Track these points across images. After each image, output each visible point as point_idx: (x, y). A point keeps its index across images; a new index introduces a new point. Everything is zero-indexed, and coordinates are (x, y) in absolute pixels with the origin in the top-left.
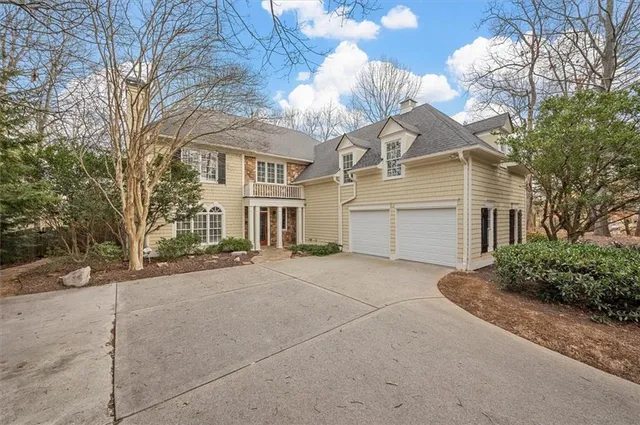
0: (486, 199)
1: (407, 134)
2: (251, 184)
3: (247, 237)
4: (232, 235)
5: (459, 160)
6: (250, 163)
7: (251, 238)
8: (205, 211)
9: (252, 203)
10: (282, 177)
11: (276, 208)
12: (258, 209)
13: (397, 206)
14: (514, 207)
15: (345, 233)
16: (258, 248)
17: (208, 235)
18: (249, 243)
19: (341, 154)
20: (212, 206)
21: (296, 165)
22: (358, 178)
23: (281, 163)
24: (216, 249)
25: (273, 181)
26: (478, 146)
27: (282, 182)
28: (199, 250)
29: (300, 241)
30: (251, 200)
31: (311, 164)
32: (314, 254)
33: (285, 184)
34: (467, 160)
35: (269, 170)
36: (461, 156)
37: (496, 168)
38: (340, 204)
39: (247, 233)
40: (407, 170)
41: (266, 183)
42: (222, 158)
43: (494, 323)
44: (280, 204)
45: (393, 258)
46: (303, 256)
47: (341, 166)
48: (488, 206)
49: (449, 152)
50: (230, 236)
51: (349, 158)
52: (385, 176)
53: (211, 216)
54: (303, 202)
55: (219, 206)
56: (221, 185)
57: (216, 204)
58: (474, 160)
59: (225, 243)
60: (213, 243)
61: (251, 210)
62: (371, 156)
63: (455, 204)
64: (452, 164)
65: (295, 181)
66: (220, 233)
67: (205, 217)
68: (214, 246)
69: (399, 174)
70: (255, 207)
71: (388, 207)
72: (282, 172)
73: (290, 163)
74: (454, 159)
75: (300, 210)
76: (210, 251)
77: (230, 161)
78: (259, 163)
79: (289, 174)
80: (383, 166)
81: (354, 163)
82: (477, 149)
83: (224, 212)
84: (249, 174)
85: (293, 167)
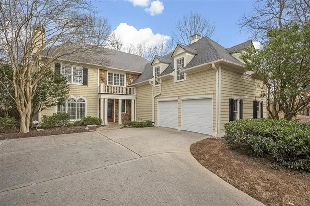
0: (232, 93)
1: (187, 54)
2: (102, 86)
3: (100, 117)
4: (90, 115)
5: (212, 69)
6: (103, 73)
7: (102, 117)
8: (75, 101)
9: (103, 97)
10: (124, 82)
11: (118, 100)
12: (106, 101)
13: (182, 98)
14: (257, 99)
15: (156, 114)
16: (106, 123)
17: (77, 115)
18: (100, 120)
19: (154, 67)
20: (79, 98)
21: (132, 75)
22: (162, 81)
23: (117, 73)
24: (80, 123)
25: (112, 84)
26: (222, 59)
27: (123, 85)
28: (69, 123)
29: (133, 120)
30: (102, 95)
31: (141, 74)
32: (135, 127)
33: (125, 86)
34: (218, 69)
35: (115, 78)
36: (213, 66)
37: (242, 74)
38: (153, 97)
39: (100, 114)
40: (187, 76)
41: (113, 85)
42: (85, 71)
43: (207, 168)
44: (120, 98)
45: (179, 129)
46: (128, 128)
47: (154, 74)
48: (235, 98)
49: (207, 64)
50: (89, 116)
51: (158, 69)
52: (176, 80)
53: (78, 104)
54: (135, 97)
55: (84, 98)
56: (84, 86)
57: (81, 97)
58: (222, 68)
59: (86, 120)
60: (80, 120)
61: (102, 101)
62: (170, 69)
63: (211, 96)
64: (210, 72)
65: (131, 84)
66: (84, 114)
67: (75, 104)
68: (79, 122)
69: (183, 79)
70: (104, 99)
71: (177, 99)
72: (124, 79)
73: (128, 74)
74: (210, 69)
75: (133, 102)
76: (75, 124)
77: (90, 72)
78: (109, 74)
79: (127, 80)
80: (174, 74)
81: (161, 73)
82: (222, 61)
83: (86, 102)
84: (102, 80)
85: (130, 76)
